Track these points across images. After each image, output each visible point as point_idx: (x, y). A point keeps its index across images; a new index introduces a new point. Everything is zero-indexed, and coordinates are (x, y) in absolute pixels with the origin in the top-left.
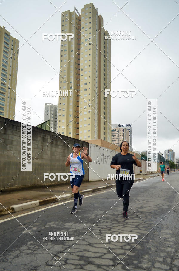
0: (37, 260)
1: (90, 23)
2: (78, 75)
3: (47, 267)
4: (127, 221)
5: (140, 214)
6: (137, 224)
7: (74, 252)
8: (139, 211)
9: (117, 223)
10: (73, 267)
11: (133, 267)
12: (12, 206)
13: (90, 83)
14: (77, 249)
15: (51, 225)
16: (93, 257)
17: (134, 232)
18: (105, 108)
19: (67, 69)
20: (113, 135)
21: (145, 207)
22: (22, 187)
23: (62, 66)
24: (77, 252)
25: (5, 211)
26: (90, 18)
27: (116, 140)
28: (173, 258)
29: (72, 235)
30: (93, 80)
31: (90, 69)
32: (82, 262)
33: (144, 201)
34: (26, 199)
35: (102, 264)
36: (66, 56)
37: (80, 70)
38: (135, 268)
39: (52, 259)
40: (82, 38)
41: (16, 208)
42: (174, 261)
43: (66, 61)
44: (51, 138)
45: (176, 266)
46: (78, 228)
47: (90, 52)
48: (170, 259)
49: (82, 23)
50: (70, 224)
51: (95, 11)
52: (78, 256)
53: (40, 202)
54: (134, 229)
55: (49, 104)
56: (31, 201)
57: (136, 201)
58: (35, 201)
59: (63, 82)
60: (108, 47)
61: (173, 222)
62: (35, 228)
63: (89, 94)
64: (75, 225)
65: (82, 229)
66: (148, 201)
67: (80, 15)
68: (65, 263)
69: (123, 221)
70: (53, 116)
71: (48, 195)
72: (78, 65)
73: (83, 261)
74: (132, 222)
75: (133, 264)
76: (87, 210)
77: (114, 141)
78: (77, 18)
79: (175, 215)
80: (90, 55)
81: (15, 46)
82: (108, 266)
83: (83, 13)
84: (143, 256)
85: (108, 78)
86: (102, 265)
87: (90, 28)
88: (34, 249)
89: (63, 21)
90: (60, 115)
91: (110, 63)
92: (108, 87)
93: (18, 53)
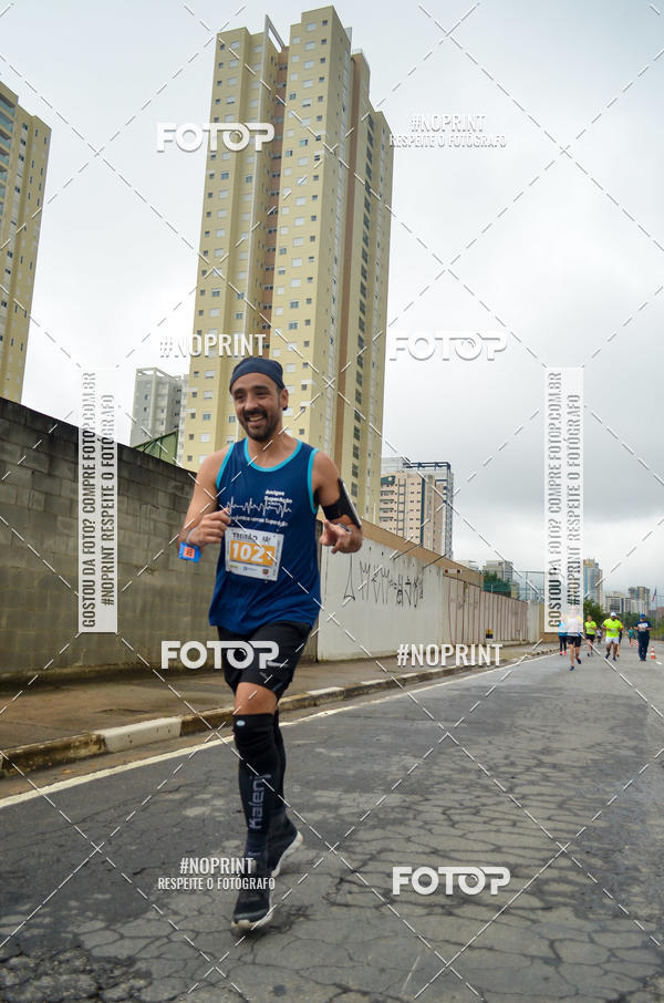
1: (322, 79)
2: (267, 269)
5: (552, 770)
8: (543, 763)
12: (97, 732)
13: (309, 301)
18: (362, 398)
19: (226, 245)
20: (384, 497)
22: (97, 669)
23: (207, 233)
25: (77, 747)
26: (323, 60)
27: (394, 515)
30: (323, 290)
31: (314, 248)
33: (545, 731)
36: (227, 196)
37: (274, 250)
40: (290, 134)
41: (110, 738)
43: (226, 214)
47: (318, 188)
49: (292, 78)
51: (340, 37)
53: (184, 724)
55: (151, 372)
56: (155, 719)
58: (164, 717)
59: (208, 294)
60: (382, 172)
63: (307, 343)
66: (559, 733)
67: (284, 48)
70: (163, 416)
72: (270, 232)
77: (385, 519)
78: (272, 59)
80: (315, 197)
81: (34, 148)
83: (297, 41)
85: (377, 286)
89: (220, 65)
90: (193, 415)
91: (387, 234)
92: (375, 321)
93: (43, 172)
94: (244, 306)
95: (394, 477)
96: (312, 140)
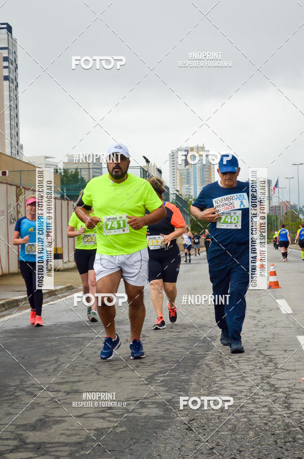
5: (31, 455)
8: (26, 444)
21: (58, 422)
33: (58, 391)
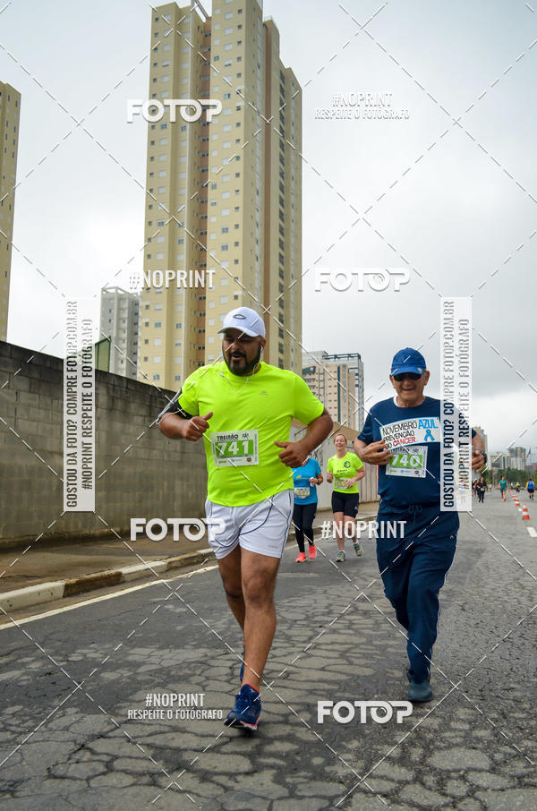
0: (20, 762)
1: (240, 42)
2: (202, 202)
3: (48, 783)
4: (317, 639)
6: (347, 646)
7: (141, 734)
9: (287, 645)
10: (128, 780)
11: (305, 777)
13: (237, 226)
14: (151, 727)
15: (88, 656)
16: (195, 750)
17: (330, 671)
18: (284, 304)
19: (168, 184)
22: (17, 540)
23: (152, 174)
24: (150, 735)
26: (240, 27)
28: (431, 747)
29: (147, 682)
30: (248, 217)
31: (239, 183)
32: (158, 766)
34: (26, 578)
35: (216, 770)
36: (166, 143)
37: (207, 185)
38: (313, 778)
39: (69, 759)
40: (216, 89)
42: (429, 757)
43: (166, 158)
44: (108, 392)
45: (435, 770)
46: (165, 664)
47: (240, 132)
48: (421, 751)
49: (215, 42)
50: (146, 651)
51: (254, 9)
52: (149, 746)
53: (67, 586)
54: (332, 661)
55: (113, 291)
56: (40, 583)
57: (356, 578)
58: (51, 581)
59: (155, 223)
60: (293, 118)
61: (452, 640)
62: (35, 666)
63: (236, 262)
64: (161, 652)
65: (179, 667)
67: (207, 18)
68: (106, 770)
69: (305, 638)
70: (125, 325)
71: (96, 563)
72: (203, 171)
73: (162, 762)
74: (332, 643)
75: (309, 766)
76: (206, 607)
78: (199, 28)
79: (462, 620)
80: (238, 140)
81: (8, 111)
82: (232, 775)
83: (218, 12)
84: (344, 743)
85: (293, 212)
86: (216, 774)
87: (239, 59)
88: (19, 730)
89: (155, 35)
91: (299, 169)
92: (292, 240)
93: (16, 130)
94: (185, 233)
95: (315, 368)
96: (233, 95)
